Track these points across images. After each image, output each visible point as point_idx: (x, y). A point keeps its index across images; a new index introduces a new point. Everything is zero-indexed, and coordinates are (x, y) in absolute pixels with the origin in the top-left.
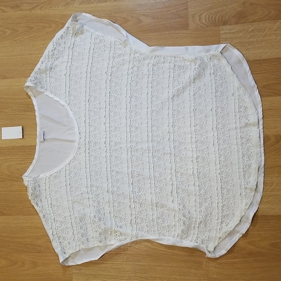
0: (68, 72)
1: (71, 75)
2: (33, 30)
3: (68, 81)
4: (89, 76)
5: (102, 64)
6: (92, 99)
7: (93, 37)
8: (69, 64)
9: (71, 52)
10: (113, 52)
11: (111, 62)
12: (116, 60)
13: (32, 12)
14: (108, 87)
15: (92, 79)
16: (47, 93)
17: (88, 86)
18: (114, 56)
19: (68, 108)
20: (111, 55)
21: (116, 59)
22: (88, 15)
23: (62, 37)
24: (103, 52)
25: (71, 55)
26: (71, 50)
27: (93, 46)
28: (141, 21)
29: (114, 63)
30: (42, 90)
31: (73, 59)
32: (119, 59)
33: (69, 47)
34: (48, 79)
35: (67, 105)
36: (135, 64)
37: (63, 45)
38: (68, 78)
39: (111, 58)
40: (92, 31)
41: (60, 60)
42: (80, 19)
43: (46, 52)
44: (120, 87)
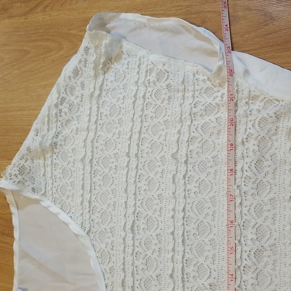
0: (89, 154)
1: (95, 161)
2: (28, 56)
3: (87, 175)
4: (133, 164)
5: (163, 133)
6: (141, 223)
7: (143, 67)
8: (92, 134)
9: (95, 108)
10: (191, 100)
11: (185, 129)
12: (200, 122)
13: (29, 19)
14: (180, 192)
15: (140, 172)
16: (46, 203)
17: (131, 189)
18: (194, 110)
19: (87, 242)
20: (187, 109)
21: (198, 118)
22: (130, 16)
23: (76, 72)
24: (166, 102)
25: (94, 113)
26: (94, 102)
27: (142, 89)
28: (272, 18)
29: (193, 128)
30: (35, 196)
31: (100, 122)
32: (207, 119)
33: (92, 95)
34: (49, 169)
35: (84, 234)
36: (252, 131)
37: (78, 91)
38: (88, 168)
39: (186, 115)
40: (142, 53)
41: (74, 125)
42: (114, 27)
43: (44, 110)
44: (211, 194)
